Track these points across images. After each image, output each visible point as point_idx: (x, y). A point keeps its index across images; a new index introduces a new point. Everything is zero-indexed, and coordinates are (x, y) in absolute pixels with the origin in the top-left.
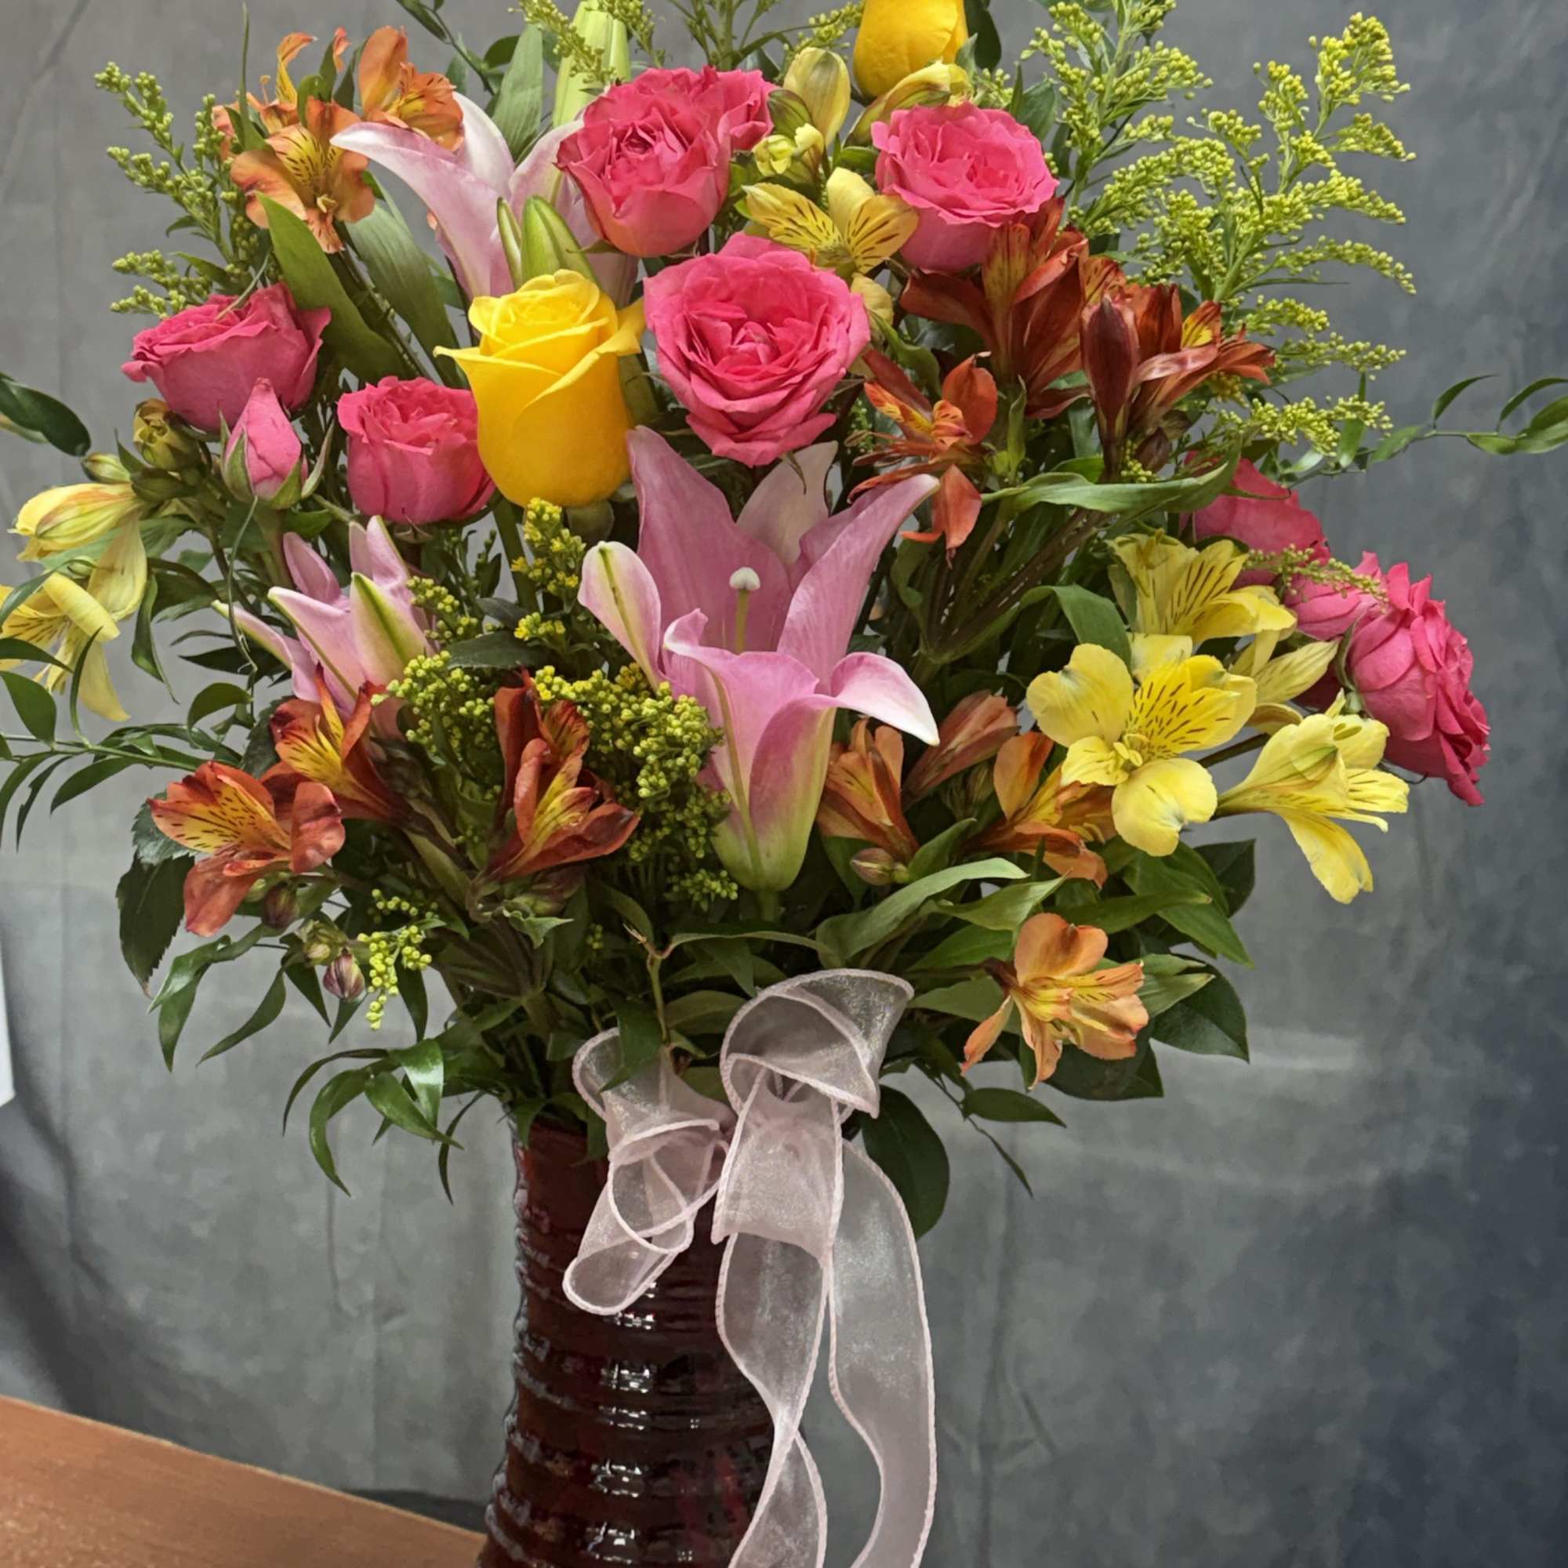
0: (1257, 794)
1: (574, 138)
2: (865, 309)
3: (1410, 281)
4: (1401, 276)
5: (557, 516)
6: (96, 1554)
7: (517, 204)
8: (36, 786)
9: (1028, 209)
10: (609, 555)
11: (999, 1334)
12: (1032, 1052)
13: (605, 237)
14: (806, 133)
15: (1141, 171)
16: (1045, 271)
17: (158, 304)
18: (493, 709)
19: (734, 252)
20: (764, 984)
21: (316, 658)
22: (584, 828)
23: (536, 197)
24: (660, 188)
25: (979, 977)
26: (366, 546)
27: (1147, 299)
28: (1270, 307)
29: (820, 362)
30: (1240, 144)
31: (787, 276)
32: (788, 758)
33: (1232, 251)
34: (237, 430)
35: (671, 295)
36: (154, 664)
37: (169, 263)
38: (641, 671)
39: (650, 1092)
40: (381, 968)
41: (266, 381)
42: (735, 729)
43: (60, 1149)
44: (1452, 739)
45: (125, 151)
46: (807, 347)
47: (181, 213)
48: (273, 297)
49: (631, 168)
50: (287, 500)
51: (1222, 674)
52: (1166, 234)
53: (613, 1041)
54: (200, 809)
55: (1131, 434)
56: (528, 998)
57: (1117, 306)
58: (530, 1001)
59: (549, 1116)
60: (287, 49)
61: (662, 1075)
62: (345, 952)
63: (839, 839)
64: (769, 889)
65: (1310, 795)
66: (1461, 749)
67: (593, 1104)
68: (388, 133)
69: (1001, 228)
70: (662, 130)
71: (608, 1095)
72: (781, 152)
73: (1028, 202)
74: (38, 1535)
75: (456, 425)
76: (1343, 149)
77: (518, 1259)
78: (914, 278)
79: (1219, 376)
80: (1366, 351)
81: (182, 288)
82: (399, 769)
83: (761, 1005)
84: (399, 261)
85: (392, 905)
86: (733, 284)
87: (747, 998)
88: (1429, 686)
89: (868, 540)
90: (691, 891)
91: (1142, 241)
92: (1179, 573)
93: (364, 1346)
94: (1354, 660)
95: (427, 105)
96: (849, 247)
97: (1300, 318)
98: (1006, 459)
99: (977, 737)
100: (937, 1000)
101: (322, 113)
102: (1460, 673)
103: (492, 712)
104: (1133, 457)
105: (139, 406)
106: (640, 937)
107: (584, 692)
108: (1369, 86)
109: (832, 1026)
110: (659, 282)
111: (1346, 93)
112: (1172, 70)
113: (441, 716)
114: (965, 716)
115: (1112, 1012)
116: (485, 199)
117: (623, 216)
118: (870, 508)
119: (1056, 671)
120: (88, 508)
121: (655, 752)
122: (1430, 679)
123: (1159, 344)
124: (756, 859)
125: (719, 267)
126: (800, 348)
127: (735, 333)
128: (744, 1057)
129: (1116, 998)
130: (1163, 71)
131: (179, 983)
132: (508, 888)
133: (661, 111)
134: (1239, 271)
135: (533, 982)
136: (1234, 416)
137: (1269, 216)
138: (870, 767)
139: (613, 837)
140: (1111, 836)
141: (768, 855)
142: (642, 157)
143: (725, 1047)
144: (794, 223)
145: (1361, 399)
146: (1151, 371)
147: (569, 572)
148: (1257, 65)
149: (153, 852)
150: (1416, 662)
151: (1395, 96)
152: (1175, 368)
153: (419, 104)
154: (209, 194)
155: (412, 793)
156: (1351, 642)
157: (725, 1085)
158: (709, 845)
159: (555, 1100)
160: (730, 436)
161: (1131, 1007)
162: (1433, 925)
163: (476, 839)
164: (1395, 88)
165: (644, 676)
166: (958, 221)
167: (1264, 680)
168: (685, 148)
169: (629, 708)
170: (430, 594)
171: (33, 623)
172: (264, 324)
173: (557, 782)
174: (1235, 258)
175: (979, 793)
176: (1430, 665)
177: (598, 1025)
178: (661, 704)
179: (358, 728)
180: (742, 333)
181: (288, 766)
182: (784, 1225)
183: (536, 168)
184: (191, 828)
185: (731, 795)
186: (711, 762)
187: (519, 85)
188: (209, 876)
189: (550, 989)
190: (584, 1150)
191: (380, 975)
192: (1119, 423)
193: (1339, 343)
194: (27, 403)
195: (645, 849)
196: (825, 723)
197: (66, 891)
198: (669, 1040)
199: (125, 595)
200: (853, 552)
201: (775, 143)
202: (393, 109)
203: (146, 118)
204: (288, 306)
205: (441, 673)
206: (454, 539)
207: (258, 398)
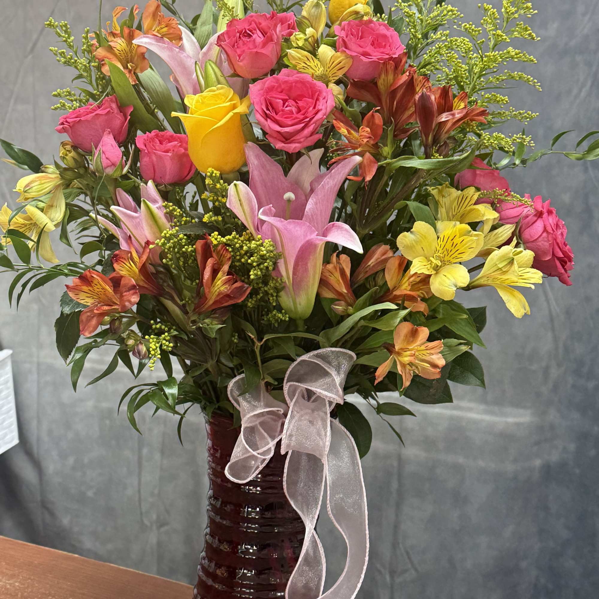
0: (485, 279)
1: (222, 34)
2: (333, 95)
3: (539, 86)
4: (536, 84)
5: (218, 175)
6: (50, 594)
7: (202, 64)
8: (24, 286)
9: (394, 56)
10: (238, 187)
11: (396, 527)
12: (401, 376)
13: (235, 71)
14: (310, 31)
15: (437, 48)
16: (400, 79)
17: (68, 107)
18: (195, 249)
19: (283, 75)
20: (299, 356)
21: (129, 233)
22: (230, 291)
23: (209, 60)
24: (255, 50)
25: (381, 350)
26: (147, 191)
27: (439, 91)
28: (487, 96)
29: (316, 113)
30: (474, 36)
31: (303, 82)
32: (306, 264)
33: (472, 77)
34: (98, 149)
35: (259, 90)
36: (68, 241)
37: (73, 92)
38: (251, 233)
39: (257, 398)
40: (154, 347)
41: (109, 130)
42: (286, 253)
43: (37, 464)
44: (559, 259)
45: (56, 49)
46: (311, 108)
47: (77, 73)
48: (111, 101)
49: (244, 44)
50: (117, 175)
51: (471, 231)
52: (447, 75)
53: (242, 379)
54: (85, 288)
55: (435, 144)
56: (210, 365)
57: (429, 93)
58: (211, 365)
59: (219, 412)
60: (116, 13)
61: (262, 392)
62: (140, 342)
63: (326, 298)
64: (300, 318)
65: (504, 277)
66: (563, 264)
67: (235, 404)
68: (154, 39)
69: (384, 63)
70: (255, 30)
71: (240, 399)
72: (301, 38)
73: (395, 54)
74: (28, 587)
75: (180, 145)
76: (513, 37)
77: (209, 469)
78: (351, 83)
79: (468, 121)
80: (523, 113)
81: (78, 101)
82: (160, 276)
83: (298, 364)
84: (159, 89)
85: (158, 326)
86: (283, 87)
87: (293, 360)
88: (550, 239)
89: (336, 180)
90: (271, 319)
91: (438, 78)
92: (455, 199)
93: (153, 538)
94: (522, 232)
95: (169, 29)
96: (327, 73)
97: (498, 99)
98: (387, 150)
99: (379, 260)
100: (365, 360)
101: (130, 33)
102: (562, 234)
103: (195, 251)
104: (435, 152)
105: (62, 143)
106: (252, 336)
107: (229, 240)
108: (522, 12)
109: (325, 369)
110: (255, 86)
111: (513, 13)
112: (448, 12)
113: (176, 253)
114: (374, 253)
115: (431, 361)
116: (190, 63)
117: (241, 61)
118: (336, 169)
119: (407, 232)
120: (43, 182)
121: (256, 262)
122: (550, 236)
123: (445, 109)
124: (296, 307)
125: (277, 80)
126: (308, 109)
127: (284, 104)
128: (292, 383)
129: (433, 354)
130: (445, 12)
131: (78, 356)
132: (202, 317)
133: (256, 23)
134: (474, 85)
135: (212, 359)
136: (474, 138)
137: (485, 62)
138: (338, 269)
139: (241, 295)
140: (430, 295)
141: (300, 305)
142: (248, 40)
143: (285, 381)
144: (306, 64)
145: (523, 135)
146: (441, 118)
147: (223, 197)
148: (480, 5)
149: (68, 309)
150: (545, 230)
151: (532, 15)
152: (451, 117)
153: (165, 29)
154: (88, 65)
155: (165, 284)
156: (520, 225)
157: (286, 396)
158: (277, 301)
159: (221, 404)
160: (283, 142)
161: (439, 359)
162: (559, 365)
163: (190, 302)
164: (532, 12)
165: (252, 235)
166: (367, 60)
167: (487, 239)
168: (264, 37)
169: (246, 246)
170: (171, 208)
171: (23, 226)
172: (108, 110)
173: (220, 274)
174: (473, 80)
175: (380, 282)
176: (550, 230)
177: (236, 374)
178: (258, 243)
179: (144, 258)
180: (287, 104)
181: (118, 273)
182: (308, 446)
183: (209, 49)
184: (82, 295)
185: (285, 278)
186: (278, 267)
187: (203, 24)
188: (89, 314)
189: (218, 361)
190: (232, 425)
191: (153, 350)
192: (430, 138)
193: (513, 111)
194: (21, 154)
195: (253, 302)
196: (321, 249)
197: (39, 364)
198: (264, 379)
199: (58, 214)
200: (330, 185)
201: (299, 34)
202: (156, 30)
203: (64, 37)
204: (117, 105)
205: (176, 236)
206: (181, 194)
207: (106, 136)
